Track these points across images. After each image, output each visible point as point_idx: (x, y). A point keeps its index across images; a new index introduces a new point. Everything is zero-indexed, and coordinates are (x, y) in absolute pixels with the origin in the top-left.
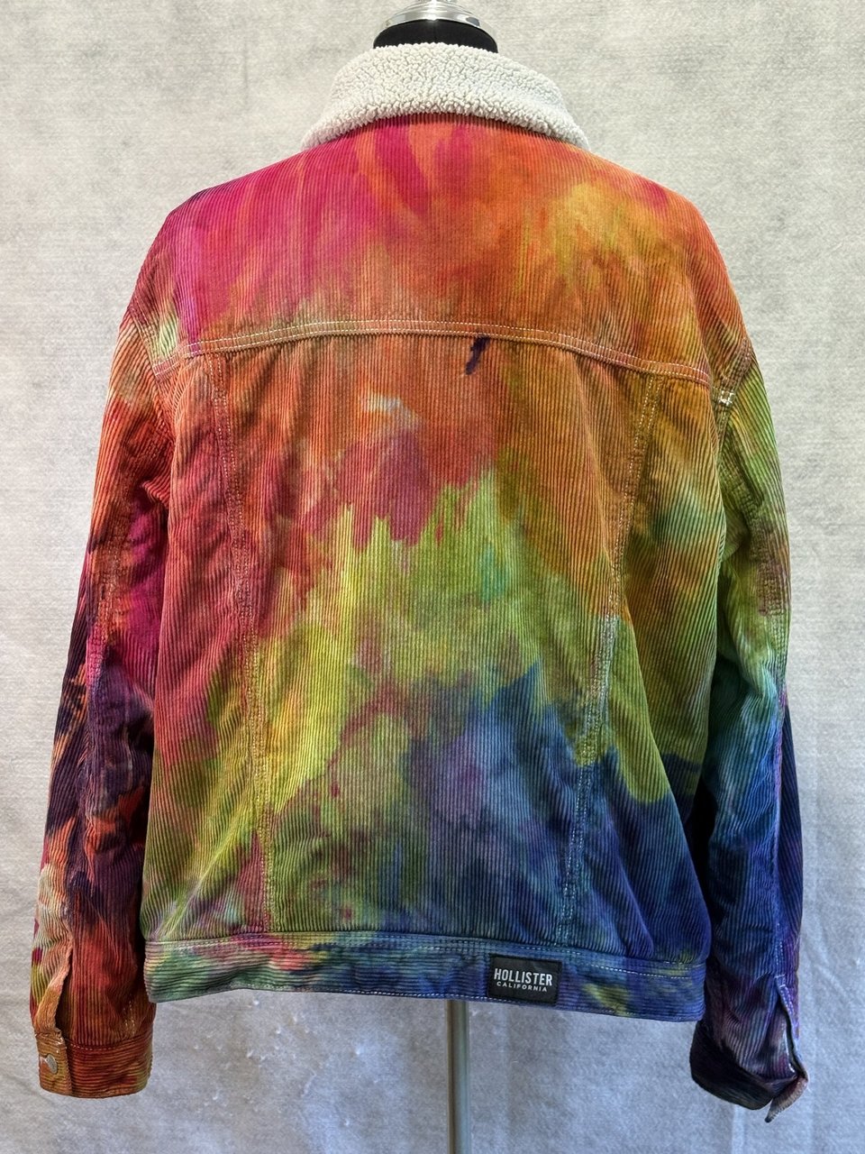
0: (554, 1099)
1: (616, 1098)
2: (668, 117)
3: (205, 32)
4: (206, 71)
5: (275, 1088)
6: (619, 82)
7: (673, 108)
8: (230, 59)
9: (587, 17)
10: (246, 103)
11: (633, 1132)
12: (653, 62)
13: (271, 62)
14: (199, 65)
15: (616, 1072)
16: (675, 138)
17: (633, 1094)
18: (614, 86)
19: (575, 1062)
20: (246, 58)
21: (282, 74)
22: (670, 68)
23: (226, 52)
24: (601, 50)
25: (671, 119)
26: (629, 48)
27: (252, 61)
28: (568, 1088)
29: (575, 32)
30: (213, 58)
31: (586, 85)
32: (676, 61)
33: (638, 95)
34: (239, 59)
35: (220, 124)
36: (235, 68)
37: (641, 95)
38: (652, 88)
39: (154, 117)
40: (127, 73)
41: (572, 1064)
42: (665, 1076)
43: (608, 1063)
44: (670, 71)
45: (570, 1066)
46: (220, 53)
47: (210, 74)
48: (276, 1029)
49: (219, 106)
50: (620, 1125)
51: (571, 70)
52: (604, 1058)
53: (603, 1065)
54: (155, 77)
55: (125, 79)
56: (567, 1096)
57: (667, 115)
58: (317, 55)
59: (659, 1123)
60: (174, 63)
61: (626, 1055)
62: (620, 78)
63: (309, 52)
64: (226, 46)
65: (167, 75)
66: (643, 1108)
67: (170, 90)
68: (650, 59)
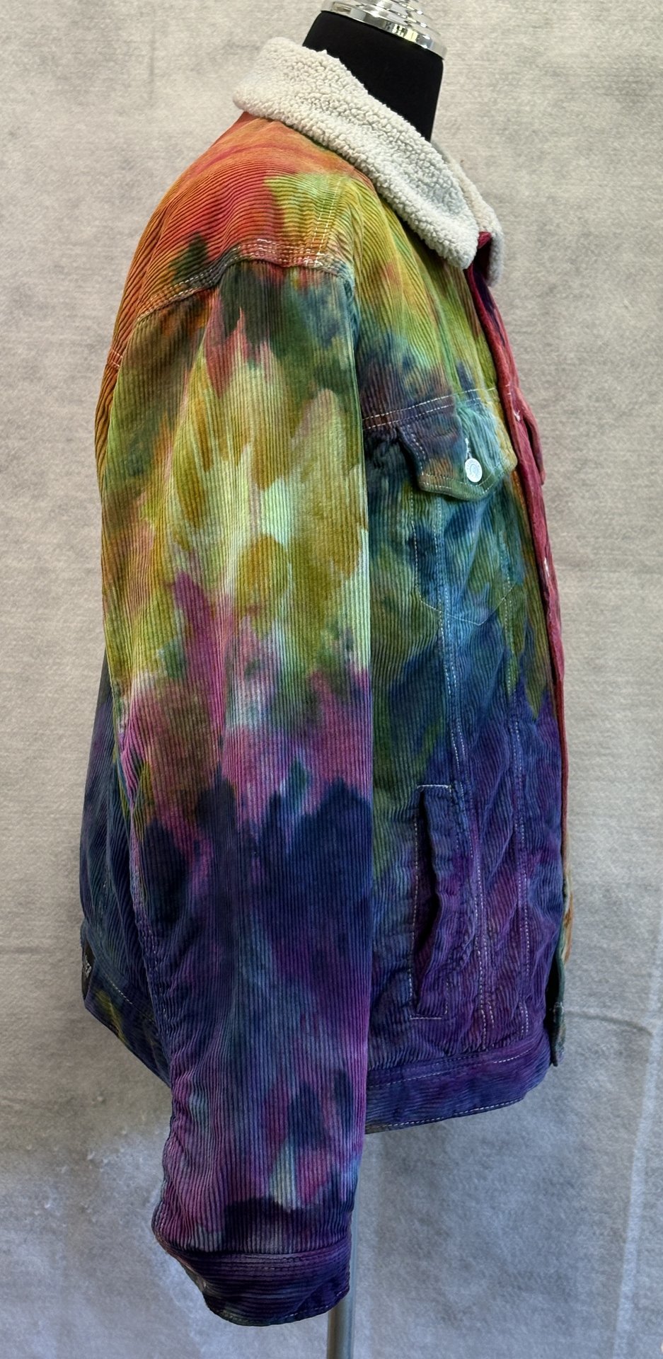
0: (428, 1215)
1: (498, 1217)
2: (613, 142)
3: (110, 18)
4: (108, 61)
5: (117, 1196)
6: (562, 101)
7: (618, 133)
8: (135, 49)
9: (531, 29)
10: (151, 98)
11: (514, 1255)
12: (600, 81)
13: (180, 55)
14: (100, 53)
15: (500, 1188)
16: (619, 166)
17: (516, 1213)
18: (555, 105)
19: (454, 1176)
20: (154, 49)
21: (192, 70)
22: (617, 89)
23: (131, 42)
24: (544, 65)
25: (615, 144)
26: (574, 66)
27: (160, 54)
28: (445, 1204)
29: (517, 44)
30: (116, 46)
31: (526, 101)
32: (624, 82)
33: (581, 116)
34: (145, 50)
35: (120, 119)
36: (140, 59)
37: (585, 117)
38: (597, 110)
39: (46, 107)
40: (20, 57)
41: (451, 1177)
42: (553, 1194)
43: (490, 1177)
44: (617, 93)
45: (449, 1179)
46: (125, 42)
47: (112, 64)
48: (121, 1128)
49: (121, 100)
50: (501, 1249)
51: (510, 84)
52: (487, 1171)
53: (485, 1179)
54: (50, 63)
55: (18, 65)
56: (443, 1213)
57: (611, 139)
58: (232, 51)
59: (543, 1246)
60: (73, 49)
61: (511, 1170)
62: (562, 97)
63: (224, 48)
64: (131, 35)
65: (64, 61)
66: (526, 1229)
67: (66, 79)
68: (596, 79)
